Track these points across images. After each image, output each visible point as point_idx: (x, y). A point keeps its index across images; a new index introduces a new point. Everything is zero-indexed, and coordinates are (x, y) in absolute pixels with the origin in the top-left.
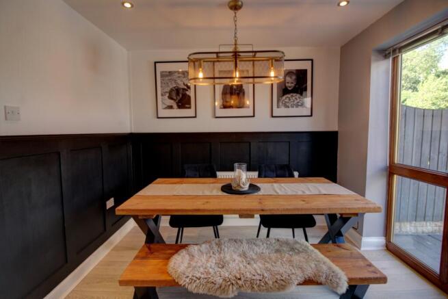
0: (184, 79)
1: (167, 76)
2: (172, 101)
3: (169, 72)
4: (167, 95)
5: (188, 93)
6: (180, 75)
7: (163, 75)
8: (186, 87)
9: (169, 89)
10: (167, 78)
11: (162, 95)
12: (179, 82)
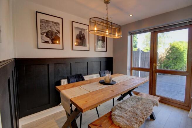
0: (56, 27)
1: (45, 22)
2: (48, 39)
3: (47, 21)
4: (45, 34)
5: (58, 35)
6: (53, 24)
7: (42, 21)
8: (57, 32)
9: (46, 31)
10: (45, 24)
11: (41, 34)
12: (53, 27)
